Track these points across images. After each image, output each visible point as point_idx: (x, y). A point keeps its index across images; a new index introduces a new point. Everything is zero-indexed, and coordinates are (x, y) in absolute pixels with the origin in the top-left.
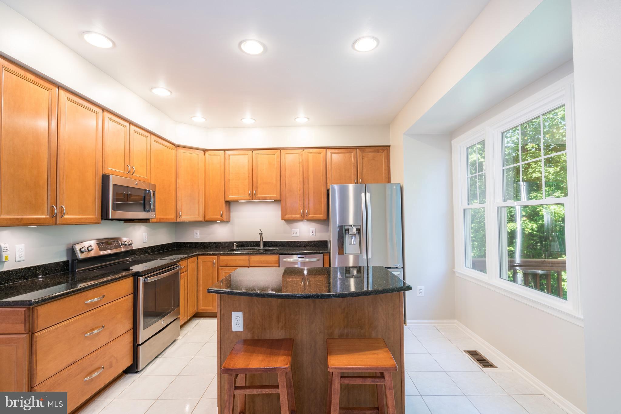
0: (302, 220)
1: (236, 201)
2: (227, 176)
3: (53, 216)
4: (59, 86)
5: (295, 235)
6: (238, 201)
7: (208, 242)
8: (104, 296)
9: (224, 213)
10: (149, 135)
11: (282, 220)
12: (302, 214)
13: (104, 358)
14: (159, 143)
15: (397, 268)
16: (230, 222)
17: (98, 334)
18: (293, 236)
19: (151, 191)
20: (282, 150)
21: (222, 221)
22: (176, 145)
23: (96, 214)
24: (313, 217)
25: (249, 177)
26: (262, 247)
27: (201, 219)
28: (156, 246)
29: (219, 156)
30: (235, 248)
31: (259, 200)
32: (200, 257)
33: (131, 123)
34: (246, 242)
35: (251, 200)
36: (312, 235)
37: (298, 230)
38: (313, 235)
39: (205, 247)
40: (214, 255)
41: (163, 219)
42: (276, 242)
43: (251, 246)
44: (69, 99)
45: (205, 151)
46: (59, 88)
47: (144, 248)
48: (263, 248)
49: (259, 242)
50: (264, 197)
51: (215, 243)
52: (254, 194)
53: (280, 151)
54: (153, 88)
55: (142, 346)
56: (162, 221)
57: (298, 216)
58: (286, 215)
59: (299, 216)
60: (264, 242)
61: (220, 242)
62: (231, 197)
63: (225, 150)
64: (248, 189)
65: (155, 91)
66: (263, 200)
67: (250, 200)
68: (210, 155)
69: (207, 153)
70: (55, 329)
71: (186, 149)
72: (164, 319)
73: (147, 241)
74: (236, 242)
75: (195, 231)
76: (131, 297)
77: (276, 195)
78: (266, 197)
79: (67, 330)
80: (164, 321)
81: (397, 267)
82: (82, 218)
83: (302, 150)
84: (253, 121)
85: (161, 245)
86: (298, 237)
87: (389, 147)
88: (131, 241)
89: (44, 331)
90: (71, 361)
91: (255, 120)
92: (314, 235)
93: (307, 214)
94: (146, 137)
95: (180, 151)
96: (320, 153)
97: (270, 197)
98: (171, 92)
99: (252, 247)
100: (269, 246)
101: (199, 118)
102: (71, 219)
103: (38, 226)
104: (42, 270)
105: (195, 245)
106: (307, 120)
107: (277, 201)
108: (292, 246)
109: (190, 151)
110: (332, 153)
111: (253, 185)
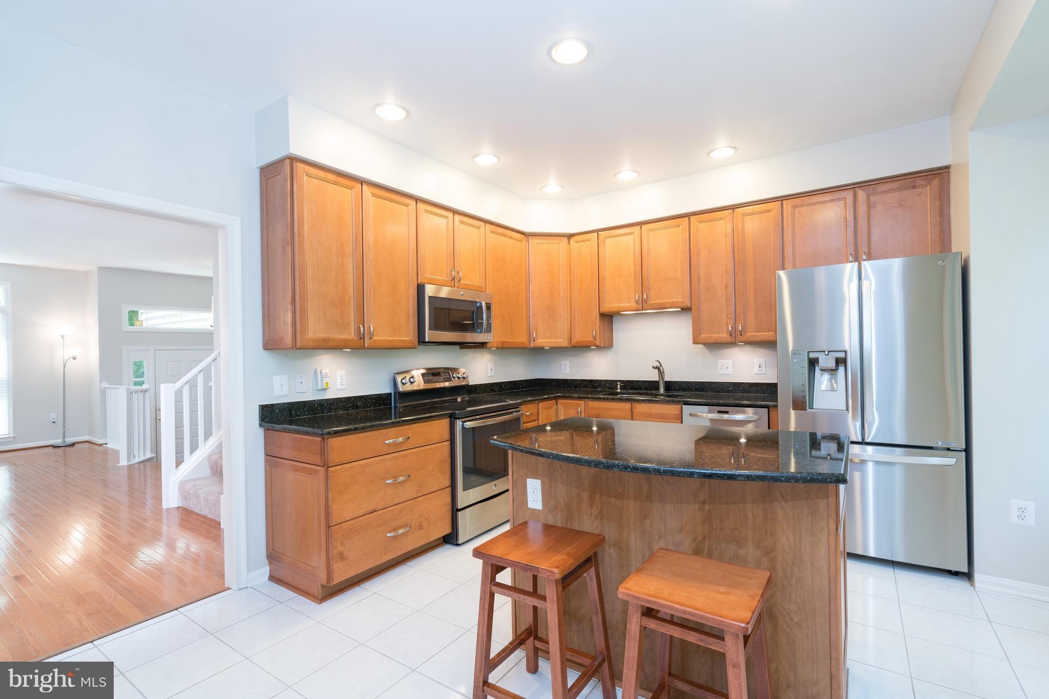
0: (733, 344)
1: (618, 313)
2: (601, 273)
3: (361, 338)
4: (362, 182)
5: (724, 371)
6: (621, 313)
7: (581, 380)
8: (409, 437)
9: (598, 332)
10: (482, 224)
11: (694, 343)
12: (731, 332)
13: (411, 515)
14: (499, 234)
15: (948, 449)
16: (613, 349)
17: (402, 482)
18: (720, 372)
19: (484, 303)
20: (692, 218)
21: (599, 348)
22: (528, 233)
23: (411, 335)
24: (753, 336)
25: (635, 271)
26: (662, 391)
27: (565, 343)
28: (507, 382)
29: (589, 242)
30: (619, 390)
31: (653, 309)
32: (560, 401)
33: (455, 212)
34: (638, 381)
35: (640, 310)
36: (759, 372)
37: (731, 361)
38: (761, 372)
39: (576, 387)
40: (579, 398)
41: (507, 343)
42: (689, 383)
43: (645, 389)
44: (374, 195)
45: (570, 236)
46: (363, 183)
47: (488, 384)
48: (664, 392)
49: (657, 383)
50: (661, 304)
51: (591, 381)
52: (643, 301)
53: (689, 219)
54: (476, 156)
55: (461, 512)
56: (505, 345)
57: (724, 336)
58: (700, 334)
59: (726, 335)
60: (666, 382)
61: (598, 380)
62: (608, 307)
63: (597, 231)
64: (635, 294)
65: (478, 160)
66: (661, 310)
67: (637, 310)
68: (577, 242)
69: (573, 240)
70: (350, 467)
71: (541, 237)
72: (495, 482)
73: (493, 375)
74: (621, 381)
75: (563, 362)
76: (447, 444)
77: (681, 298)
78: (664, 303)
79: (364, 471)
80: (495, 485)
81: (948, 446)
82: (394, 341)
83: (731, 211)
84: (635, 175)
85: (514, 381)
86: (730, 375)
87: (946, 170)
88: (466, 374)
89: (339, 467)
90: (370, 508)
91: (638, 172)
92: (764, 372)
93: (741, 331)
94: (479, 228)
95: (533, 241)
96: (769, 211)
97: (672, 303)
98: (498, 158)
99: (648, 390)
100: (675, 390)
101: (553, 186)
102: (381, 341)
103: (353, 350)
104: (363, 402)
105: (563, 384)
106: (732, 151)
107: (686, 310)
108: (718, 392)
109: (547, 239)
110: (794, 207)
111: (643, 284)
